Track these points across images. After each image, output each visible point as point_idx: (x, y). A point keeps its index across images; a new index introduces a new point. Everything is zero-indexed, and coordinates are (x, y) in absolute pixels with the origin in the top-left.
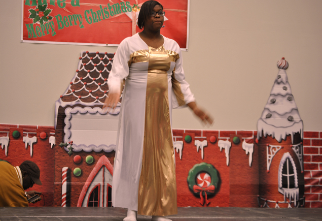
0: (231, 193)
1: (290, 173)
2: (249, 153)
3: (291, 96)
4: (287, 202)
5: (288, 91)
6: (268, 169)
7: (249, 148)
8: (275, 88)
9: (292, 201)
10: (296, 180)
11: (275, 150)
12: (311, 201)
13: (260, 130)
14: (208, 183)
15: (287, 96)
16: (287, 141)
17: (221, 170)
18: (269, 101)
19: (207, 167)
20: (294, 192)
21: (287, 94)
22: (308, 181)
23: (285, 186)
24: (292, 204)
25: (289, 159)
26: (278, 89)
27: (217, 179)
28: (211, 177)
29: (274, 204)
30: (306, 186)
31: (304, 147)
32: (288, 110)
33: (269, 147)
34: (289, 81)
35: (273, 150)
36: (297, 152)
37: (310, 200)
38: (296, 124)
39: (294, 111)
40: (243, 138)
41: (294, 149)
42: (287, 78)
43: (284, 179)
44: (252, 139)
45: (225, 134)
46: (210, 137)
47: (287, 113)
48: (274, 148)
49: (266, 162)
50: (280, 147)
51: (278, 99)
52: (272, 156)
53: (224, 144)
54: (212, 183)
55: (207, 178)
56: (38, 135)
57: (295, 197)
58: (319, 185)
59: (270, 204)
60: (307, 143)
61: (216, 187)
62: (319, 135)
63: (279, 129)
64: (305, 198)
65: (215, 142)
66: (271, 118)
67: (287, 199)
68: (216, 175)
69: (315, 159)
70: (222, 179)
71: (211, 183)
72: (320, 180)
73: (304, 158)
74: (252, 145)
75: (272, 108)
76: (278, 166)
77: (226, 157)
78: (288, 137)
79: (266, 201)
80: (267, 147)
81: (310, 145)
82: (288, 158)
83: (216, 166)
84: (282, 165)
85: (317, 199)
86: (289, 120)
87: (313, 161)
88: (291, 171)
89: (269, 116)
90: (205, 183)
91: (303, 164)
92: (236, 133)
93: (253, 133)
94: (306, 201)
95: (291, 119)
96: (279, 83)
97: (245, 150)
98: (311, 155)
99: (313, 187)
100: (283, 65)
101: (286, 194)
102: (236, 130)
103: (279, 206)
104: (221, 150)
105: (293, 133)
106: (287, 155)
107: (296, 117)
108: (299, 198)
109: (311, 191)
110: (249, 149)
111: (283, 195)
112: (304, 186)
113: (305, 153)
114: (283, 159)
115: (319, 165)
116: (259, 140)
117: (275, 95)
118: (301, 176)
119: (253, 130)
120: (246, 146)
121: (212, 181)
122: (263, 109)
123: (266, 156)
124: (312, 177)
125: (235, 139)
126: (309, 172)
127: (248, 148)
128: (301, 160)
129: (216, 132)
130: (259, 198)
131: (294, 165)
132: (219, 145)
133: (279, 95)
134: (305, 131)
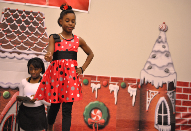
0: (117, 126)
2: (132, 96)
3: (168, 53)
5: (166, 49)
6: (147, 109)
7: (133, 91)
8: (156, 46)
10: (169, 119)
11: (153, 94)
13: (142, 78)
14: (100, 117)
15: (165, 53)
16: (163, 88)
17: (110, 108)
18: (151, 56)
19: (99, 105)
20: (167, 128)
21: (165, 51)
22: (179, 121)
23: (160, 123)
26: (159, 47)
27: (106, 114)
28: (102, 113)
30: (177, 124)
31: (176, 93)
32: (165, 64)
33: (149, 92)
34: (168, 41)
35: (152, 94)
36: (171, 97)
38: (171, 75)
39: (170, 65)
40: (129, 84)
41: (168, 94)
42: (166, 39)
43: (160, 117)
44: (135, 85)
45: (115, 80)
46: (103, 81)
47: (164, 66)
48: (152, 93)
49: (146, 103)
50: (158, 92)
51: (158, 55)
52: (151, 99)
53: (114, 88)
54: (103, 117)
55: (99, 114)
58: (188, 124)
60: (179, 90)
61: (106, 120)
62: (189, 85)
63: (157, 78)
65: (107, 85)
66: (152, 70)
68: (106, 111)
69: (185, 103)
70: (111, 115)
71: (102, 117)
72: (188, 120)
73: (176, 102)
74: (135, 89)
75: (153, 61)
76: (155, 107)
77: (115, 98)
78: (164, 85)
80: (147, 92)
81: (181, 92)
82: (163, 101)
83: (106, 104)
84: (158, 107)
86: (166, 72)
87: (183, 105)
88: (165, 112)
89: (150, 68)
90: (97, 118)
91: (175, 107)
92: (124, 80)
93: (137, 80)
96: (159, 42)
97: (129, 93)
98: (182, 100)
99: (183, 126)
100: (164, 28)
101: (160, 130)
102: (124, 77)
104: (111, 92)
105: (168, 82)
106: (163, 99)
107: (171, 70)
109: (181, 128)
110: (133, 93)
111: (158, 130)
112: (175, 124)
113: (177, 98)
114: (159, 102)
115: (188, 108)
116: (141, 86)
117: (155, 51)
118: (173, 116)
119: (137, 78)
120: (131, 90)
121: (103, 116)
122: (146, 62)
123: (146, 98)
124: (182, 118)
125: (122, 84)
126: (180, 114)
127: (132, 91)
128: (173, 103)
129: (108, 78)
131: (168, 107)
132: (110, 88)
133: (159, 51)
134: (178, 80)
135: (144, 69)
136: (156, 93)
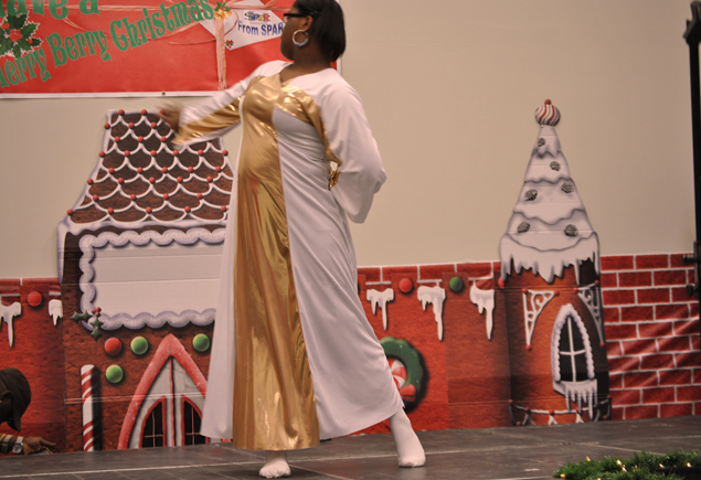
0: (452, 398)
1: (575, 350)
2: (484, 310)
3: (568, 183)
4: (574, 411)
5: (563, 171)
6: (528, 342)
7: (485, 299)
8: (533, 167)
9: (585, 409)
10: (590, 362)
11: (541, 301)
12: (624, 406)
13: (506, 260)
14: (401, 381)
15: (561, 183)
16: (565, 280)
17: (427, 350)
18: (523, 195)
19: (397, 346)
20: (587, 389)
21: (561, 178)
22: (616, 363)
23: (566, 376)
24: (584, 415)
25: (572, 319)
26: (541, 169)
27: (419, 369)
28: (406, 367)
29: (546, 417)
30: (612, 373)
31: (603, 289)
32: (564, 212)
33: (528, 295)
34: (563, 150)
35: (538, 301)
36: (589, 303)
37: (622, 403)
38: (583, 242)
39: (577, 214)
40: (470, 279)
41: (582, 296)
42: (558, 144)
43: (564, 361)
44: (490, 280)
45: (431, 273)
46: (399, 281)
47: (562, 219)
48: (537, 296)
49: (523, 327)
50: (552, 293)
51: (542, 191)
52: (535, 313)
53: (431, 295)
54: (409, 380)
55: (398, 371)
56: (23, 298)
57: (591, 399)
58: (640, 370)
59: (536, 417)
60: (610, 280)
61: (419, 387)
62: (634, 262)
63: (547, 255)
64: (610, 400)
65: (411, 291)
66: (529, 233)
67: (573, 404)
68: (416, 361)
69: (628, 314)
70: (430, 370)
71: (406, 380)
72: (641, 359)
73: (605, 315)
74: (491, 292)
75: (530, 209)
76: (550, 335)
77: (436, 323)
78: (567, 271)
79: (529, 412)
80: (524, 296)
81: (615, 285)
82: (570, 316)
83: (415, 343)
84: (559, 332)
85: (637, 401)
86: (567, 234)
87: (624, 319)
88: (579, 345)
89: (524, 229)
91: (603, 326)
92: (456, 270)
93: (492, 266)
94: (614, 406)
95: (571, 232)
96: (541, 156)
97: (476, 305)
98: (619, 306)
99: (628, 376)
100: (549, 115)
101: (570, 394)
102: (455, 261)
103: (557, 420)
104: (424, 308)
105: (578, 261)
106: (567, 309)
107: (582, 227)
108: (599, 400)
109: (623, 384)
110: (484, 303)
111: (564, 396)
112: (607, 373)
113: (606, 303)
114: (560, 319)
115: (637, 327)
116: (506, 282)
117: (534, 182)
118: (600, 353)
119: (492, 261)
120: (478, 296)
121: (410, 376)
122: (510, 214)
123: (523, 314)
124: (623, 355)
125: (453, 281)
126: (618, 344)
127: (483, 299)
128: (597, 318)
129: (413, 270)
130: (512, 405)
131: (583, 330)
132: (420, 298)
133: (542, 180)
134: (603, 255)
135: (507, 234)
136: (548, 295)
